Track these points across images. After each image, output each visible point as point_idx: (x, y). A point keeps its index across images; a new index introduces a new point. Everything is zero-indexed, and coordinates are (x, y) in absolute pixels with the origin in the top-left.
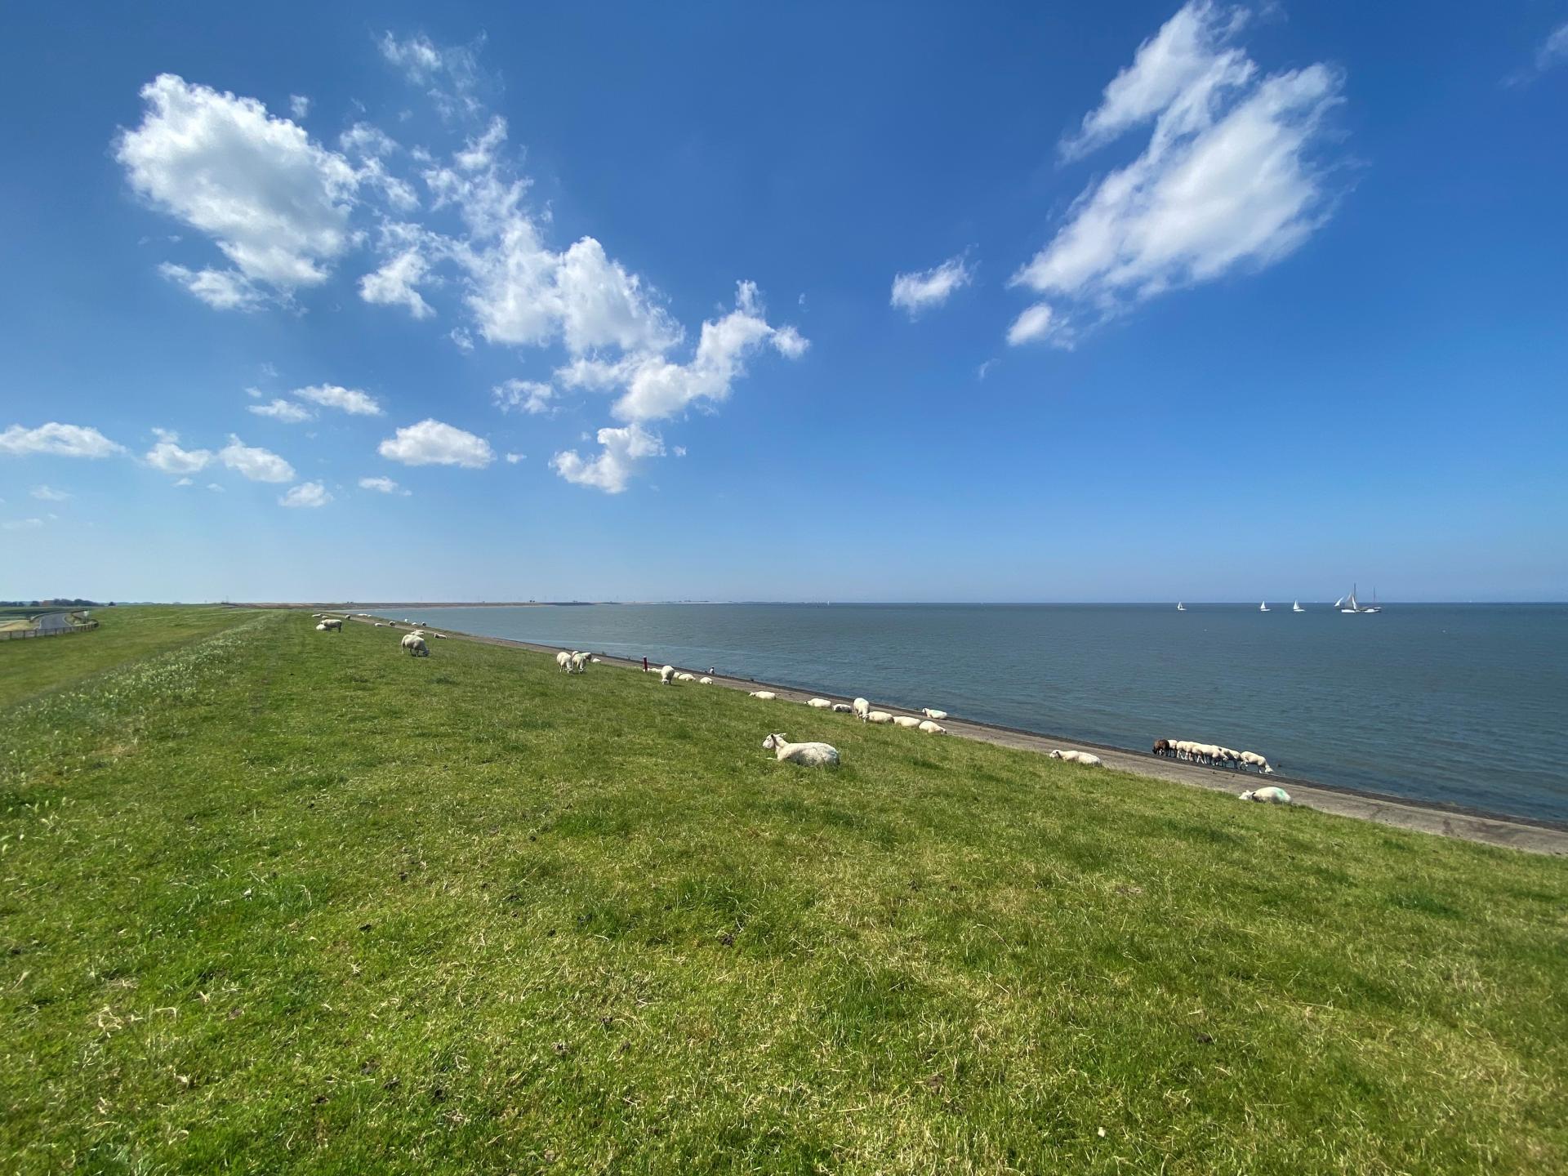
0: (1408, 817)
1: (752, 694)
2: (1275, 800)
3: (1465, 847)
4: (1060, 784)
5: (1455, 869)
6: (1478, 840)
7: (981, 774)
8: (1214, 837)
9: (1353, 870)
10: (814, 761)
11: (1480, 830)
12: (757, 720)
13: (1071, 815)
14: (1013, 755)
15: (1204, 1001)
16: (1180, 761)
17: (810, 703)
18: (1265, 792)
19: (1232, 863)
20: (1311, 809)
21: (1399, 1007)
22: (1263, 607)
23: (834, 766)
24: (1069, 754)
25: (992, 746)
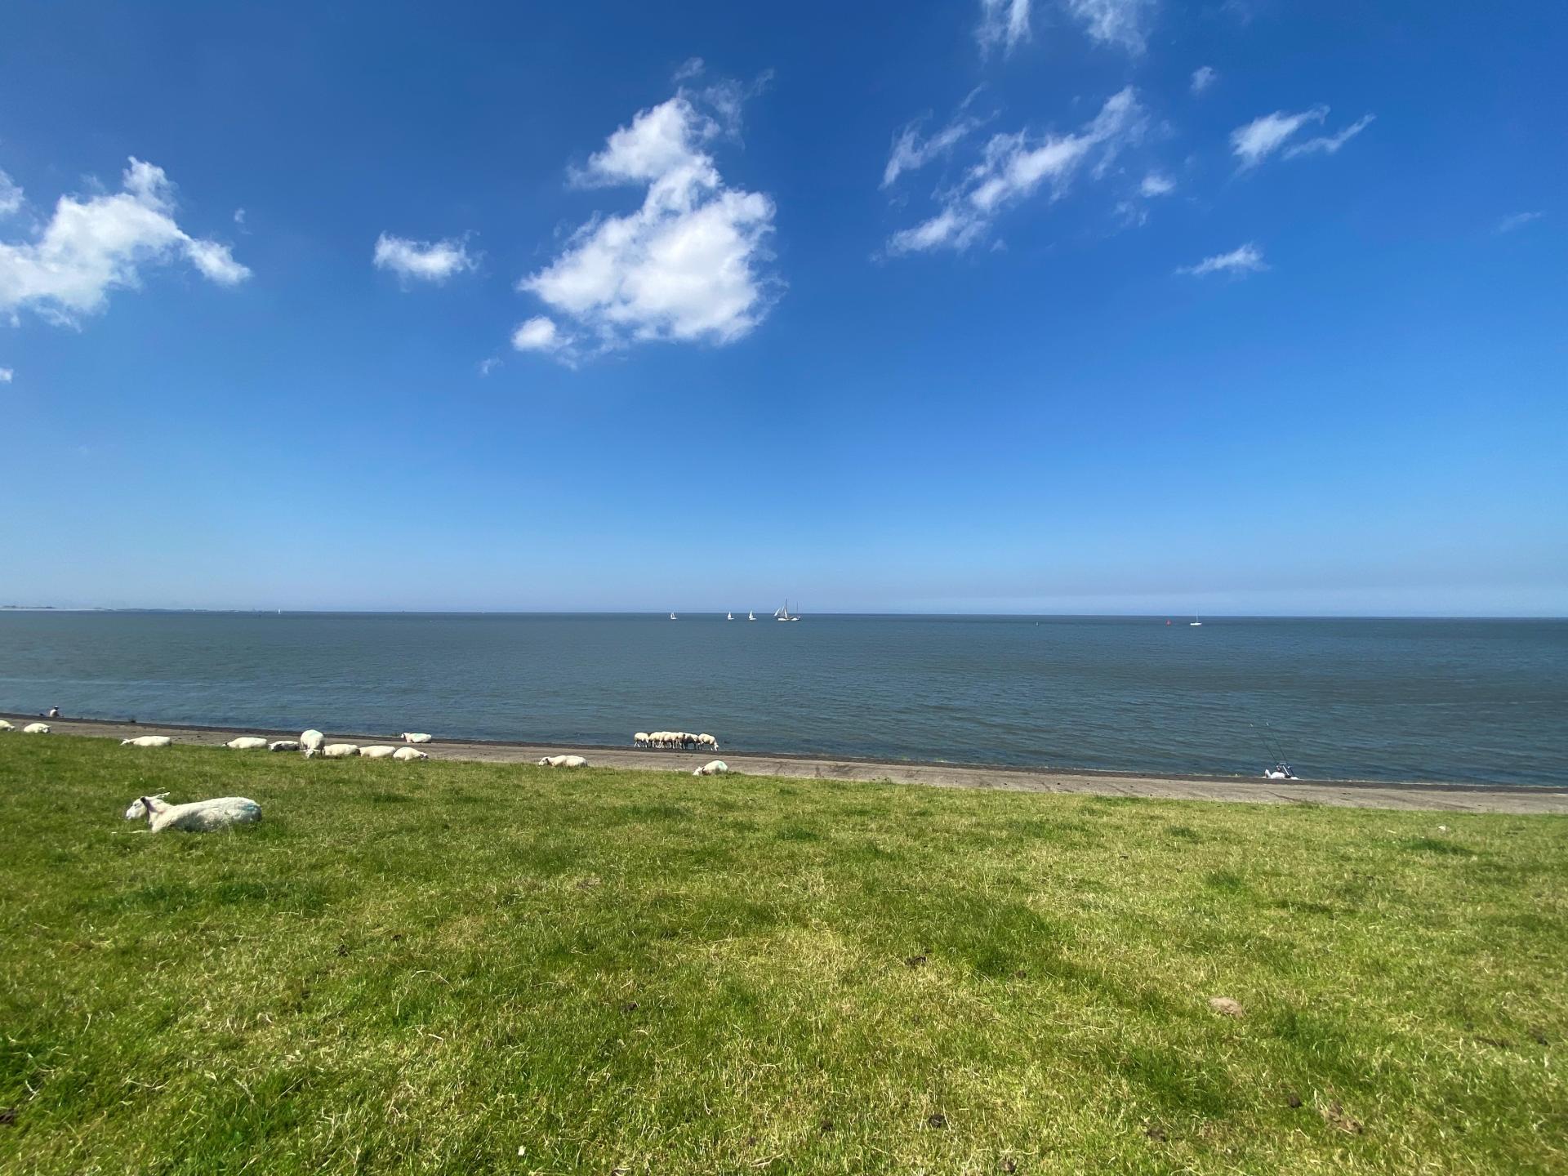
0: (797, 768)
1: (127, 741)
2: (718, 771)
3: (825, 784)
4: (542, 791)
5: (817, 803)
6: (832, 778)
7: (458, 797)
8: (668, 813)
9: (760, 818)
10: (217, 822)
11: (834, 771)
12: (125, 778)
13: (547, 821)
14: (500, 771)
15: (635, 972)
16: (656, 750)
17: (232, 744)
18: (711, 767)
19: (677, 833)
20: (740, 774)
21: (773, 922)
22: (729, 616)
23: (251, 826)
24: (556, 760)
25: (479, 764)
